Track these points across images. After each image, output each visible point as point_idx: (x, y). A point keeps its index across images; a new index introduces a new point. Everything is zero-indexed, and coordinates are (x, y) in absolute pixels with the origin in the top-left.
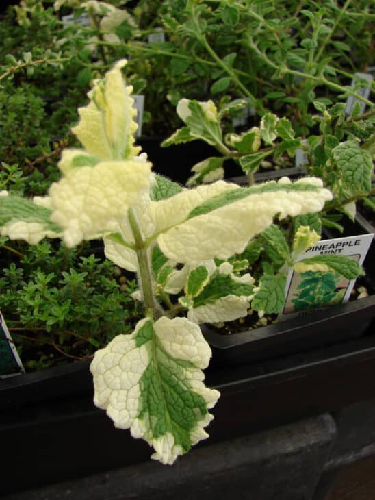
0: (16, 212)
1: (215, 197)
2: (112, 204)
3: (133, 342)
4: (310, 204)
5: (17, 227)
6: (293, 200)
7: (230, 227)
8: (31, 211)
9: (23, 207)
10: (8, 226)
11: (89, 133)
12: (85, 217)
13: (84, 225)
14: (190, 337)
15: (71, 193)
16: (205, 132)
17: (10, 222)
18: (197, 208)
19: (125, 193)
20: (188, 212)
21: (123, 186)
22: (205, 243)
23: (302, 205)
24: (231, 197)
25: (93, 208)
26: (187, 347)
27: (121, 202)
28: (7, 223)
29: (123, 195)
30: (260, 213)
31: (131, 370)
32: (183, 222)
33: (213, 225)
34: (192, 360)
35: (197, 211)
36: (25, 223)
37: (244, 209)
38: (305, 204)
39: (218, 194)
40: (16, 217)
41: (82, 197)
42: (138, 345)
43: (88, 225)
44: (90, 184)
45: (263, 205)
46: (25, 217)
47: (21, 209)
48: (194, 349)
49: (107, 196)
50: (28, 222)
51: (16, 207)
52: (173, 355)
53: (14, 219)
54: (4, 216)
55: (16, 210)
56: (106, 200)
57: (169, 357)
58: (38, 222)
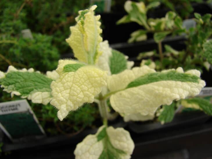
0: (36, 85)
1: (142, 77)
2: (85, 95)
3: (96, 139)
4: (194, 92)
5: (36, 96)
6: (185, 89)
7: (149, 99)
8: (44, 83)
9: (40, 80)
10: (31, 94)
11: (75, 43)
12: (70, 103)
13: (69, 107)
14: (124, 138)
15: (62, 88)
16: (138, 18)
17: (32, 92)
18: (132, 83)
19: (93, 89)
20: (127, 84)
21: (92, 84)
22: (134, 105)
23: (189, 91)
24: (150, 79)
25: (75, 97)
26: (122, 143)
27: (91, 94)
28: (31, 93)
29: (92, 90)
30: (166, 96)
31: (94, 154)
32: (124, 90)
33: (140, 97)
34: (124, 150)
35: (132, 85)
36: (40, 93)
37: (157, 92)
38: (191, 91)
39: (143, 75)
40: (36, 88)
41: (68, 91)
42: (98, 140)
43: (71, 107)
44: (73, 83)
45: (168, 91)
46: (40, 89)
47: (39, 82)
48: (125, 145)
49: (82, 91)
50: (42, 92)
51: (37, 81)
52: (115, 147)
53: (35, 90)
54: (29, 88)
55: (37, 83)
56: (82, 93)
57: (113, 147)
58: (47, 91)
